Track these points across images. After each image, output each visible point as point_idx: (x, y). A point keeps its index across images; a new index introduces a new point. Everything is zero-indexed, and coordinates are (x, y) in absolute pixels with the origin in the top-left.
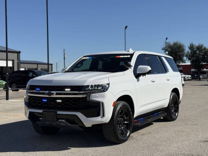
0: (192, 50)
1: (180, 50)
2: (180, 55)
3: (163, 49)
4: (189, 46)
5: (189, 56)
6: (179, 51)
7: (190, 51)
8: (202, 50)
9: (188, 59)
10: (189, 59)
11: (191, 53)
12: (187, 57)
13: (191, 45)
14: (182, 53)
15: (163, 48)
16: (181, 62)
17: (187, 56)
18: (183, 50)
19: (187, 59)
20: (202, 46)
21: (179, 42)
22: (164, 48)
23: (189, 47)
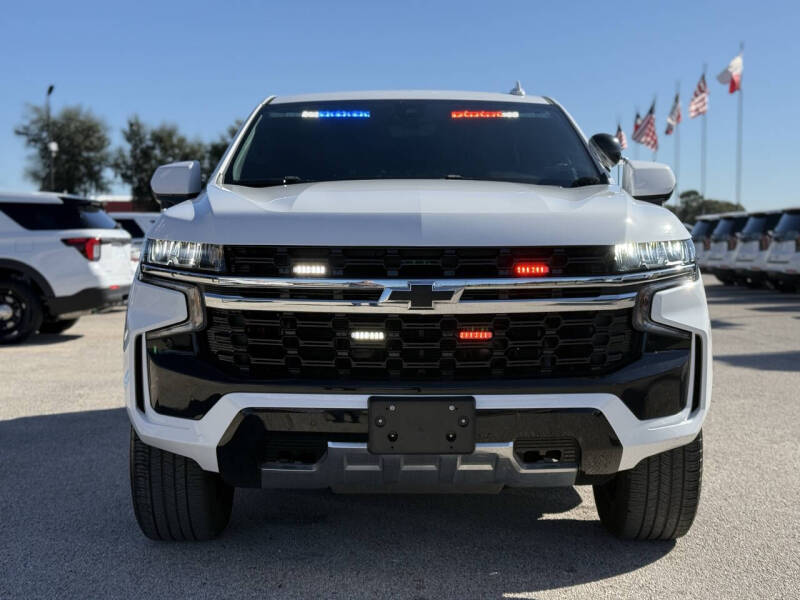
0: (135, 147)
1: (91, 143)
2: (89, 160)
3: (18, 133)
4: (127, 128)
5: (123, 166)
6: (88, 144)
7: (127, 147)
8: (173, 147)
9: (119, 179)
10: (127, 178)
11: (134, 156)
12: (119, 171)
13: (131, 125)
14: (98, 155)
15: (21, 130)
16: (93, 191)
17: (116, 166)
18: (102, 142)
19: (116, 176)
20: (171, 134)
21: (85, 110)
22: (26, 128)
23: (125, 133)
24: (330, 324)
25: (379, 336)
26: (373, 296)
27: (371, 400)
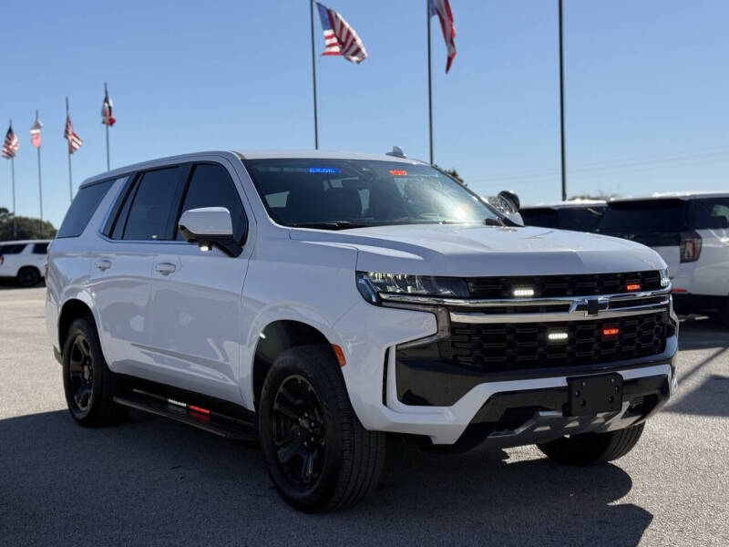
24: (536, 330)
25: (564, 336)
26: (565, 308)
27: (568, 380)
